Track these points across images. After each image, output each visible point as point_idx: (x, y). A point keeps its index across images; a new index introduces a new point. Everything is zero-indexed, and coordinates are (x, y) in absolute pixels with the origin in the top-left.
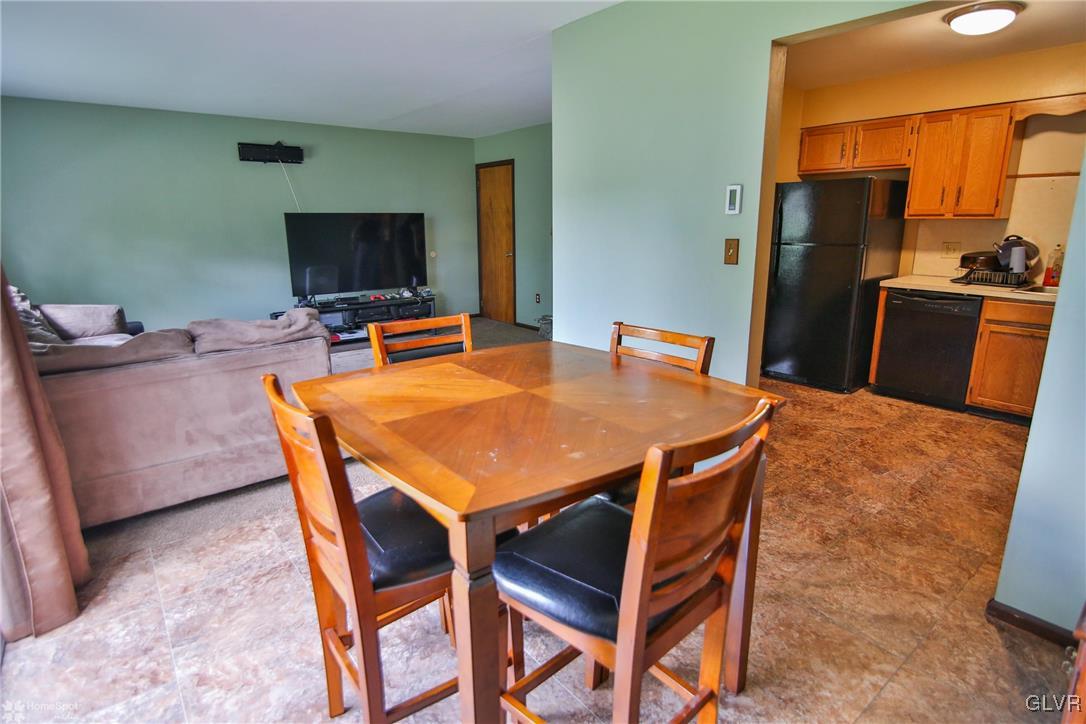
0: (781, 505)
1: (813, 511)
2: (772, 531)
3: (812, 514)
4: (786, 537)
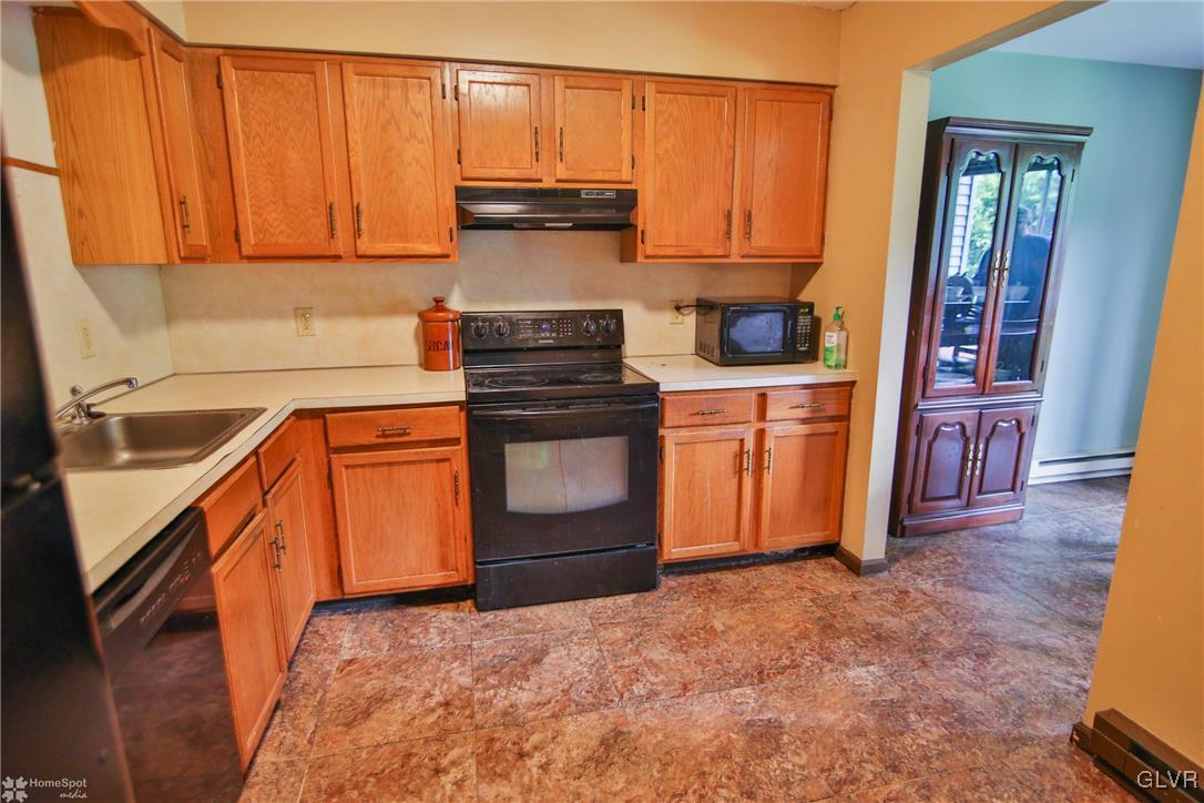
0: (1020, 717)
1: (971, 693)
2: (1059, 685)
3: (976, 689)
4: (1039, 673)
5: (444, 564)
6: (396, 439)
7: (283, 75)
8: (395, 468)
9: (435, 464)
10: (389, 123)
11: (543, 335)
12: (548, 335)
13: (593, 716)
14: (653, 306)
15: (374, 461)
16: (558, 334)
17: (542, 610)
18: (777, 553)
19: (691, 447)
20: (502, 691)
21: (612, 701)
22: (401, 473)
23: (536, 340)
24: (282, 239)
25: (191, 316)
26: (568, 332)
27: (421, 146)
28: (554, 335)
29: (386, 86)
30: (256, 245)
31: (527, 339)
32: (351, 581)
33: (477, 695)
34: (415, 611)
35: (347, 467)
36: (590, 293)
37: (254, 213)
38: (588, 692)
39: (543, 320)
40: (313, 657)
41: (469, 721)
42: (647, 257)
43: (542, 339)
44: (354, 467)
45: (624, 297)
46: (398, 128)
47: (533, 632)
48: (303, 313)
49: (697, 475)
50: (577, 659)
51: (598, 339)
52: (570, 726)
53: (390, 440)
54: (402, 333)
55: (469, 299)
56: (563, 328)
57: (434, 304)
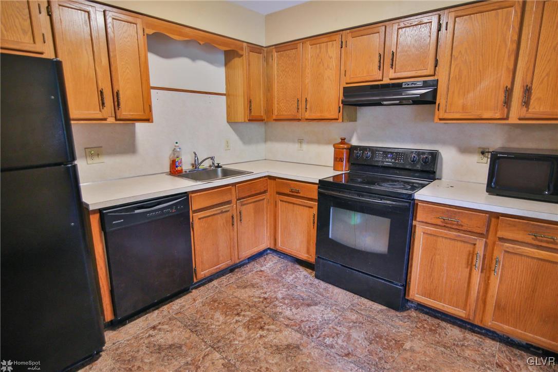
5: (308, 252)
6: (296, 194)
7: (289, 51)
8: (295, 206)
9: (308, 208)
10: (320, 63)
11: (387, 160)
12: (390, 160)
13: (299, 335)
14: (464, 150)
15: (288, 201)
16: (395, 160)
17: (337, 290)
18: (509, 338)
19: (435, 238)
20: (284, 307)
21: (312, 336)
22: (296, 207)
23: (383, 162)
24: (285, 113)
25: (271, 140)
26: (401, 160)
27: (331, 71)
28: (393, 161)
29: (320, 48)
30: (277, 115)
31: (379, 161)
32: (278, 245)
33: (277, 303)
34: (298, 266)
35: (281, 201)
36: (423, 140)
37: (277, 104)
38: (309, 327)
39: (389, 152)
40: (256, 264)
41: (264, 308)
42: (441, 119)
43: (386, 162)
44: (283, 201)
45: (444, 143)
46: (323, 65)
47: (323, 296)
48: (301, 141)
49: (438, 257)
50: (323, 314)
51: (418, 166)
52: (286, 332)
53: (294, 194)
54: (328, 153)
55: (360, 139)
56: (399, 157)
57: (340, 141)
